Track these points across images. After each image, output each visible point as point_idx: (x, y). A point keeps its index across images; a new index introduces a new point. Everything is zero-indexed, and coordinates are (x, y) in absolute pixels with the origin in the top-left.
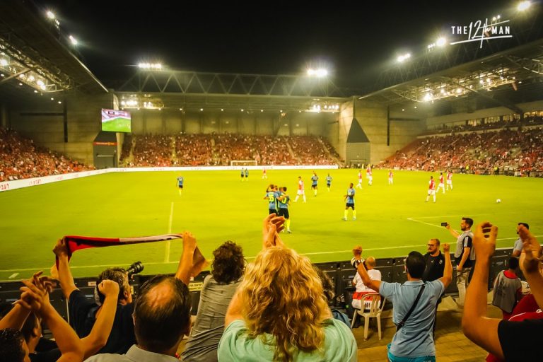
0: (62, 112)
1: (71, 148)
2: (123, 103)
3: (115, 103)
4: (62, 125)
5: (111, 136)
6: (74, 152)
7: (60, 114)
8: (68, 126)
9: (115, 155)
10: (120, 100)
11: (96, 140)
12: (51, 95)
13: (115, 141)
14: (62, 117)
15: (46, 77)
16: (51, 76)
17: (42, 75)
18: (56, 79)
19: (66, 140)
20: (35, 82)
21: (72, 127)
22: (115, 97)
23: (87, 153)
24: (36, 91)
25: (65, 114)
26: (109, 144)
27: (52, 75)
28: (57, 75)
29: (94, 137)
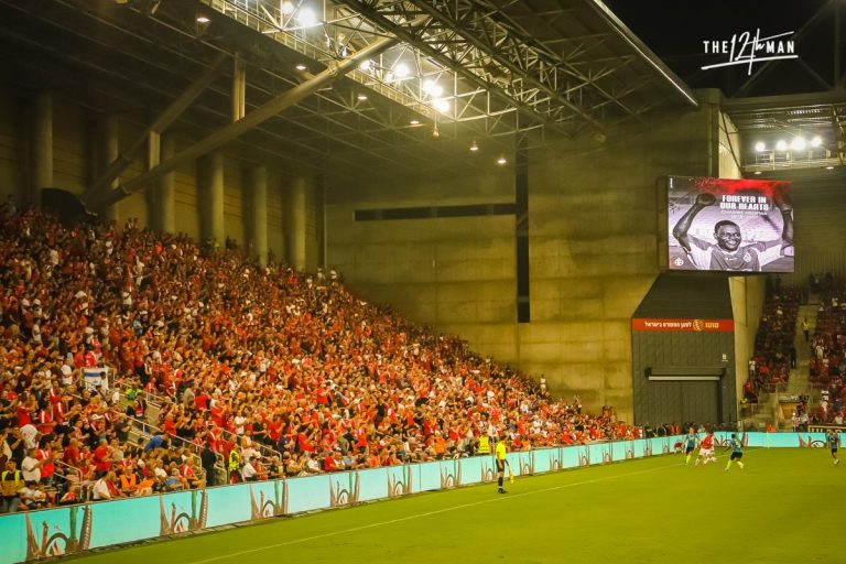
0: (511, 199)
1: (544, 343)
2: (760, 147)
3: (723, 149)
4: (509, 251)
5: (706, 290)
6: (554, 364)
7: (501, 209)
8: (534, 252)
9: (726, 374)
10: (746, 139)
11: (643, 312)
12: (468, 132)
13: (725, 313)
14: (509, 220)
15: (454, 64)
16: (471, 56)
17: (437, 54)
18: (490, 68)
19: (524, 315)
20: (413, 85)
21: (550, 257)
22: (726, 124)
23: (608, 366)
24: (415, 123)
25: (519, 208)
26: (697, 325)
27: (475, 53)
28: (495, 52)
29: (635, 297)
